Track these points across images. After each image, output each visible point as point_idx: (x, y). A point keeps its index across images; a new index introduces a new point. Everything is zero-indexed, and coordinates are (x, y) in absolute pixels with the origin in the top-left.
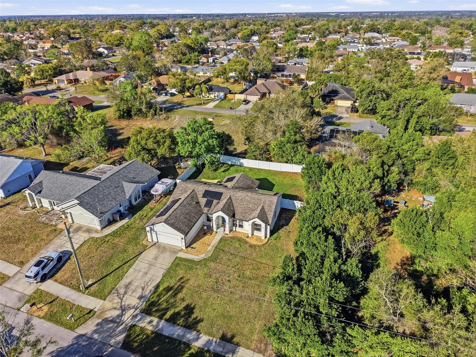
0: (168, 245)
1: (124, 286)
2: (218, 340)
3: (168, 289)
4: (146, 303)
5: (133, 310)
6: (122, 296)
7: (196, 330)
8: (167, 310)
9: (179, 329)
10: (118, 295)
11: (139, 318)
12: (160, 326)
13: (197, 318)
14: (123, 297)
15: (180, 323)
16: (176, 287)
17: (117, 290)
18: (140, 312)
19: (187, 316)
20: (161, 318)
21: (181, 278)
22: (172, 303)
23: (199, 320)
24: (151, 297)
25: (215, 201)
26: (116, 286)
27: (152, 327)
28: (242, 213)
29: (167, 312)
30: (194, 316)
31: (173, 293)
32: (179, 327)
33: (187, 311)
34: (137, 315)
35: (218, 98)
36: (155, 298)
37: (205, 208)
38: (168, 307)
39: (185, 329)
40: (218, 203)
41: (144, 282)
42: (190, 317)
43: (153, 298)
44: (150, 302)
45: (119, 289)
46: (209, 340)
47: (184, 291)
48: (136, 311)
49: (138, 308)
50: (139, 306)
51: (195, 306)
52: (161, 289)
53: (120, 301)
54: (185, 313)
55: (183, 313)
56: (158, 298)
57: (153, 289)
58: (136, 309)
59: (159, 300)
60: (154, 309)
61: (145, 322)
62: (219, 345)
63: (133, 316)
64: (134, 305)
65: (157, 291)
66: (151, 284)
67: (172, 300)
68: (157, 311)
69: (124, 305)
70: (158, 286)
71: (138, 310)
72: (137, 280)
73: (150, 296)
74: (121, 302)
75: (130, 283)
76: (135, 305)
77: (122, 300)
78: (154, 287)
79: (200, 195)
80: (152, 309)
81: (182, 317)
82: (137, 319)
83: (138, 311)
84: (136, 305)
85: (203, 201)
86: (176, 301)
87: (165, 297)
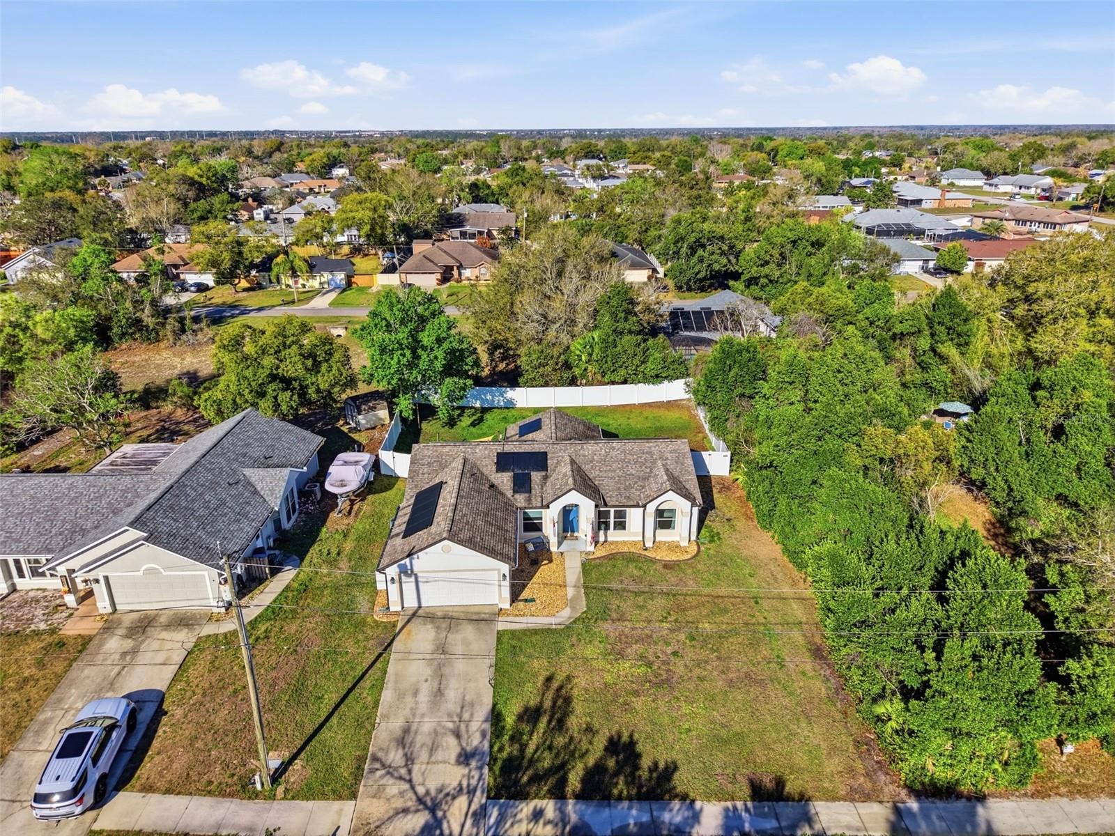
0: (456, 609)
1: (393, 744)
2: (749, 804)
3: (531, 715)
4: (491, 769)
5: (462, 801)
6: (403, 771)
7: (676, 796)
8: (560, 770)
9: (630, 808)
10: (388, 773)
11: (495, 813)
12: (574, 818)
13: (656, 764)
14: (410, 772)
15: (621, 792)
16: (548, 704)
17: (375, 759)
18: (488, 798)
19: (628, 769)
20: (558, 793)
21: (549, 679)
22: (566, 746)
23: (667, 768)
24: (496, 748)
25: (536, 476)
26: (366, 749)
27: (549, 827)
28: (619, 489)
29: (566, 774)
30: (646, 762)
31: (550, 722)
32: (625, 804)
33: (621, 756)
34: (484, 808)
35: (331, 287)
36: (507, 750)
37: (517, 496)
38: (558, 762)
39: (646, 805)
40: (546, 478)
41: (450, 715)
42: (637, 767)
43: (501, 749)
44: (499, 763)
45: (380, 755)
46: (726, 810)
47: (579, 707)
48: (476, 800)
49: (475, 790)
50: (474, 782)
51: (631, 736)
52: (510, 720)
53: (406, 786)
54: (617, 762)
55: (611, 763)
56: (516, 746)
57: (487, 726)
58: (471, 792)
59: (523, 748)
60: (525, 779)
61: (520, 821)
62: (759, 814)
63: (475, 814)
64: (455, 783)
65: (503, 728)
66: (472, 715)
67: (560, 741)
68: (537, 779)
69: (428, 793)
70: (496, 717)
71: (478, 793)
72: (423, 715)
73: (491, 747)
74: (413, 788)
75: (406, 731)
76: (460, 785)
77: (410, 781)
78: (486, 721)
79: (489, 468)
80: (517, 781)
81: (617, 773)
82: (492, 820)
83: (479, 799)
84: (465, 783)
85: (504, 480)
86: (571, 738)
87: (535, 737)
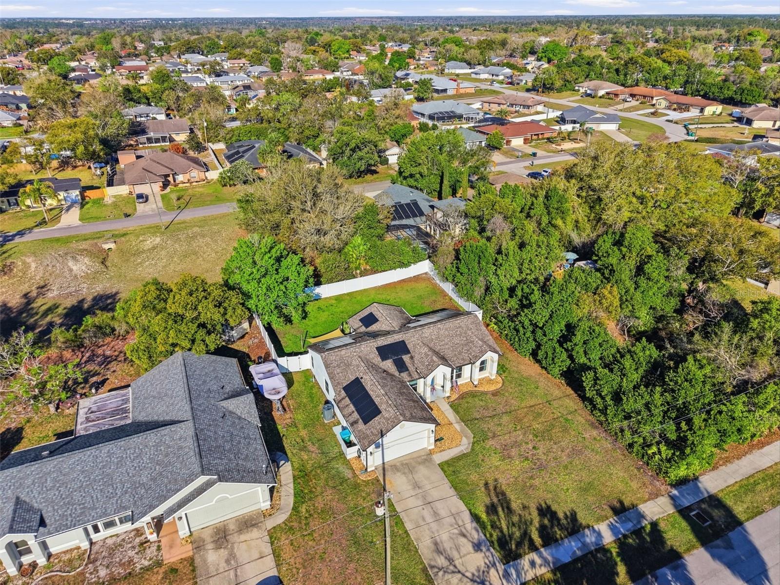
1: (435, 555)
2: (615, 518)
3: (491, 509)
4: (494, 548)
5: (493, 571)
6: (451, 568)
7: (585, 527)
8: (526, 534)
9: (570, 542)
10: (445, 572)
11: (513, 572)
12: (550, 558)
13: (566, 514)
14: (455, 566)
15: (561, 536)
16: (495, 500)
17: (432, 567)
18: (504, 564)
19: (556, 522)
20: (533, 548)
21: (486, 484)
22: (520, 521)
23: (571, 514)
24: (488, 535)
25: (406, 358)
26: (422, 563)
27: (543, 568)
29: (530, 536)
30: (561, 515)
31: (503, 509)
32: (566, 540)
33: (548, 516)
34: (505, 571)
36: (495, 535)
37: (402, 374)
38: (522, 531)
39: (574, 537)
40: (412, 358)
41: (452, 526)
42: (558, 520)
43: (491, 535)
44: (496, 543)
45: (433, 563)
46: (609, 525)
47: (512, 496)
48: (498, 568)
49: (495, 563)
50: (491, 559)
51: (546, 504)
52: (484, 516)
53: (460, 576)
54: (549, 520)
55: (546, 522)
56: (497, 530)
57: (475, 524)
58: (494, 565)
59: (501, 531)
60: (514, 547)
61: (527, 570)
62: (623, 522)
63: (504, 576)
64: (483, 565)
65: (483, 522)
66: (463, 521)
67: (515, 519)
68: (519, 544)
69: (473, 575)
70: (476, 518)
71: (497, 564)
72: (438, 531)
73: (485, 535)
74: (464, 575)
75: (436, 544)
76: (485, 563)
77: (459, 572)
78: (472, 521)
79: (377, 360)
80: (511, 550)
81: (552, 527)
82: (515, 576)
83: (501, 567)
84: (487, 561)
85: (389, 365)
86: (520, 515)
87: (502, 521)
